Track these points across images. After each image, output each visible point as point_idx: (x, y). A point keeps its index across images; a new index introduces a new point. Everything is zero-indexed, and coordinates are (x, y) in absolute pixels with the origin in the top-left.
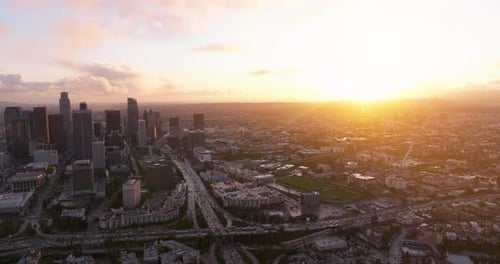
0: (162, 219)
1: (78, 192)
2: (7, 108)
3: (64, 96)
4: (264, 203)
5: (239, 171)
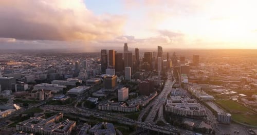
0: (126, 111)
1: (107, 90)
2: (102, 50)
4: (189, 114)
5: (194, 91)
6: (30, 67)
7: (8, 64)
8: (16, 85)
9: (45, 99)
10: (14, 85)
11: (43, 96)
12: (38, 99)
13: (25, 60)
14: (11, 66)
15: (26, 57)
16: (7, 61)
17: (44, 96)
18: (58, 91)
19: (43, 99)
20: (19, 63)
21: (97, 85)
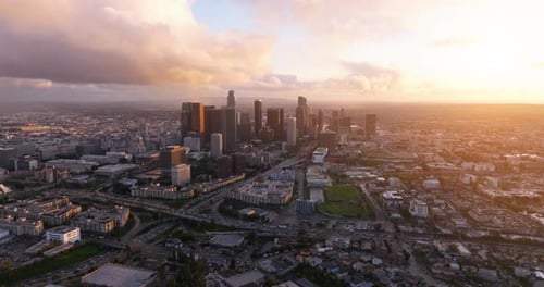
1: (163, 170)
2: (183, 104)
3: (231, 93)
6: (61, 135)
7: (23, 129)
8: (16, 162)
9: (55, 181)
10: (13, 161)
11: (52, 175)
12: (44, 181)
13: (59, 123)
14: (27, 133)
15: (63, 117)
16: (23, 125)
17: (54, 177)
18: (83, 170)
19: (51, 180)
20: (45, 127)
21: (154, 162)
